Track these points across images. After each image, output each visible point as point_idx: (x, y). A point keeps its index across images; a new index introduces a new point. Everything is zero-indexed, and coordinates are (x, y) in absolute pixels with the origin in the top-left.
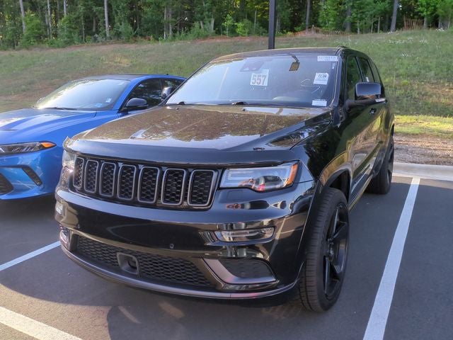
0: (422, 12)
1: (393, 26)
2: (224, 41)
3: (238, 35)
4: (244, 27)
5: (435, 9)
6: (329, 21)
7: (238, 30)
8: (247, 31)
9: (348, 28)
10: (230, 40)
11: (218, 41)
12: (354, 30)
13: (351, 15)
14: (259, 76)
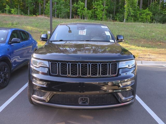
0: (79, 14)
1: (71, 17)
2: (6, 15)
3: (12, 14)
4: (15, 11)
5: (83, 13)
6: (49, 13)
7: (12, 12)
8: (16, 12)
9: (56, 16)
10: (9, 16)
11: (3, 15)
12: (58, 17)
13: (57, 12)
14: (82, 31)
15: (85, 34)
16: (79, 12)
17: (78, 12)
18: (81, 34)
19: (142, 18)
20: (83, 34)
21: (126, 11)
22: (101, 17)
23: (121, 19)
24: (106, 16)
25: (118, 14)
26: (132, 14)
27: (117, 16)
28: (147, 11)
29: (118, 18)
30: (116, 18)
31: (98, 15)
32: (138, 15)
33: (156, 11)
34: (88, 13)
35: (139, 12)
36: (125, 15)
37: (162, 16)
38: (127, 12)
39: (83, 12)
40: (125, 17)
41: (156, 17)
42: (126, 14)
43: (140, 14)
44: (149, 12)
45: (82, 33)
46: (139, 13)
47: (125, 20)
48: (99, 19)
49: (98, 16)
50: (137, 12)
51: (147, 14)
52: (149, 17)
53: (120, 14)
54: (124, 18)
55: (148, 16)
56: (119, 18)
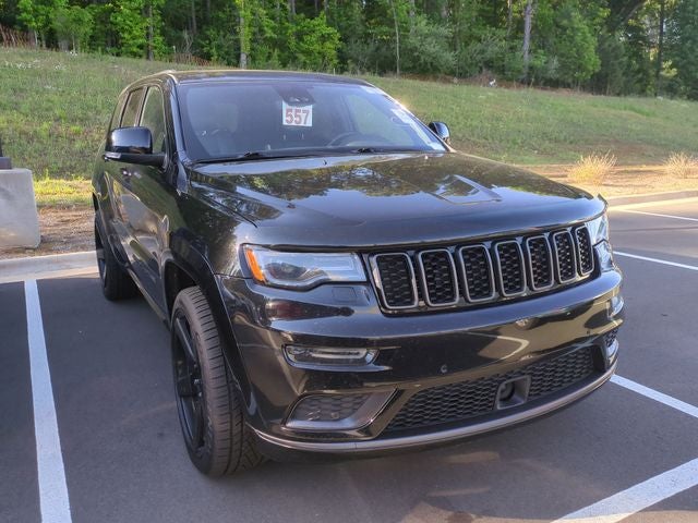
14: (297, 111)
15: (309, 123)
16: (28, 12)
17: (24, 15)
18: (294, 124)
19: (308, 53)
20: (302, 124)
21: (242, 21)
22: (140, 41)
23: (227, 53)
24: (161, 39)
25: (211, 32)
26: (269, 33)
27: (207, 38)
28: (320, 24)
29: (214, 50)
30: (205, 50)
31: (123, 30)
32: (293, 42)
33: (350, 25)
34: (79, 21)
35: (292, 29)
36: (242, 38)
37: (372, 47)
38: (249, 26)
39: (51, 16)
40: (243, 45)
41: (355, 48)
42: (245, 34)
43: (300, 36)
44: (330, 30)
45: (298, 119)
46: (294, 30)
47: (243, 57)
48: (135, 49)
49: (126, 35)
50: (287, 28)
51: (324, 38)
52: (330, 48)
53: (222, 33)
54: (239, 49)
55: (328, 44)
56: (219, 47)
